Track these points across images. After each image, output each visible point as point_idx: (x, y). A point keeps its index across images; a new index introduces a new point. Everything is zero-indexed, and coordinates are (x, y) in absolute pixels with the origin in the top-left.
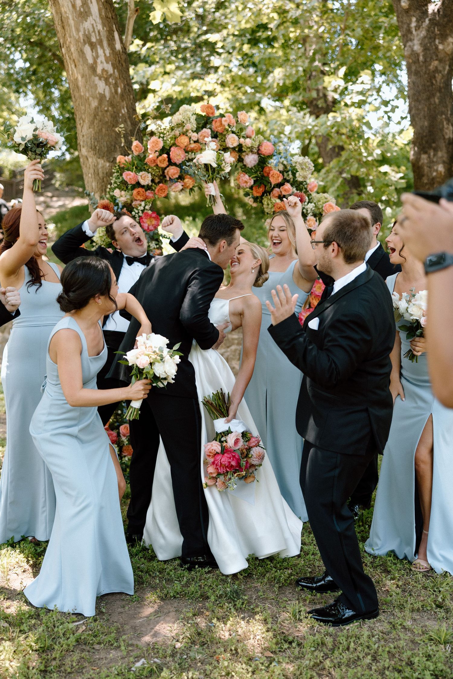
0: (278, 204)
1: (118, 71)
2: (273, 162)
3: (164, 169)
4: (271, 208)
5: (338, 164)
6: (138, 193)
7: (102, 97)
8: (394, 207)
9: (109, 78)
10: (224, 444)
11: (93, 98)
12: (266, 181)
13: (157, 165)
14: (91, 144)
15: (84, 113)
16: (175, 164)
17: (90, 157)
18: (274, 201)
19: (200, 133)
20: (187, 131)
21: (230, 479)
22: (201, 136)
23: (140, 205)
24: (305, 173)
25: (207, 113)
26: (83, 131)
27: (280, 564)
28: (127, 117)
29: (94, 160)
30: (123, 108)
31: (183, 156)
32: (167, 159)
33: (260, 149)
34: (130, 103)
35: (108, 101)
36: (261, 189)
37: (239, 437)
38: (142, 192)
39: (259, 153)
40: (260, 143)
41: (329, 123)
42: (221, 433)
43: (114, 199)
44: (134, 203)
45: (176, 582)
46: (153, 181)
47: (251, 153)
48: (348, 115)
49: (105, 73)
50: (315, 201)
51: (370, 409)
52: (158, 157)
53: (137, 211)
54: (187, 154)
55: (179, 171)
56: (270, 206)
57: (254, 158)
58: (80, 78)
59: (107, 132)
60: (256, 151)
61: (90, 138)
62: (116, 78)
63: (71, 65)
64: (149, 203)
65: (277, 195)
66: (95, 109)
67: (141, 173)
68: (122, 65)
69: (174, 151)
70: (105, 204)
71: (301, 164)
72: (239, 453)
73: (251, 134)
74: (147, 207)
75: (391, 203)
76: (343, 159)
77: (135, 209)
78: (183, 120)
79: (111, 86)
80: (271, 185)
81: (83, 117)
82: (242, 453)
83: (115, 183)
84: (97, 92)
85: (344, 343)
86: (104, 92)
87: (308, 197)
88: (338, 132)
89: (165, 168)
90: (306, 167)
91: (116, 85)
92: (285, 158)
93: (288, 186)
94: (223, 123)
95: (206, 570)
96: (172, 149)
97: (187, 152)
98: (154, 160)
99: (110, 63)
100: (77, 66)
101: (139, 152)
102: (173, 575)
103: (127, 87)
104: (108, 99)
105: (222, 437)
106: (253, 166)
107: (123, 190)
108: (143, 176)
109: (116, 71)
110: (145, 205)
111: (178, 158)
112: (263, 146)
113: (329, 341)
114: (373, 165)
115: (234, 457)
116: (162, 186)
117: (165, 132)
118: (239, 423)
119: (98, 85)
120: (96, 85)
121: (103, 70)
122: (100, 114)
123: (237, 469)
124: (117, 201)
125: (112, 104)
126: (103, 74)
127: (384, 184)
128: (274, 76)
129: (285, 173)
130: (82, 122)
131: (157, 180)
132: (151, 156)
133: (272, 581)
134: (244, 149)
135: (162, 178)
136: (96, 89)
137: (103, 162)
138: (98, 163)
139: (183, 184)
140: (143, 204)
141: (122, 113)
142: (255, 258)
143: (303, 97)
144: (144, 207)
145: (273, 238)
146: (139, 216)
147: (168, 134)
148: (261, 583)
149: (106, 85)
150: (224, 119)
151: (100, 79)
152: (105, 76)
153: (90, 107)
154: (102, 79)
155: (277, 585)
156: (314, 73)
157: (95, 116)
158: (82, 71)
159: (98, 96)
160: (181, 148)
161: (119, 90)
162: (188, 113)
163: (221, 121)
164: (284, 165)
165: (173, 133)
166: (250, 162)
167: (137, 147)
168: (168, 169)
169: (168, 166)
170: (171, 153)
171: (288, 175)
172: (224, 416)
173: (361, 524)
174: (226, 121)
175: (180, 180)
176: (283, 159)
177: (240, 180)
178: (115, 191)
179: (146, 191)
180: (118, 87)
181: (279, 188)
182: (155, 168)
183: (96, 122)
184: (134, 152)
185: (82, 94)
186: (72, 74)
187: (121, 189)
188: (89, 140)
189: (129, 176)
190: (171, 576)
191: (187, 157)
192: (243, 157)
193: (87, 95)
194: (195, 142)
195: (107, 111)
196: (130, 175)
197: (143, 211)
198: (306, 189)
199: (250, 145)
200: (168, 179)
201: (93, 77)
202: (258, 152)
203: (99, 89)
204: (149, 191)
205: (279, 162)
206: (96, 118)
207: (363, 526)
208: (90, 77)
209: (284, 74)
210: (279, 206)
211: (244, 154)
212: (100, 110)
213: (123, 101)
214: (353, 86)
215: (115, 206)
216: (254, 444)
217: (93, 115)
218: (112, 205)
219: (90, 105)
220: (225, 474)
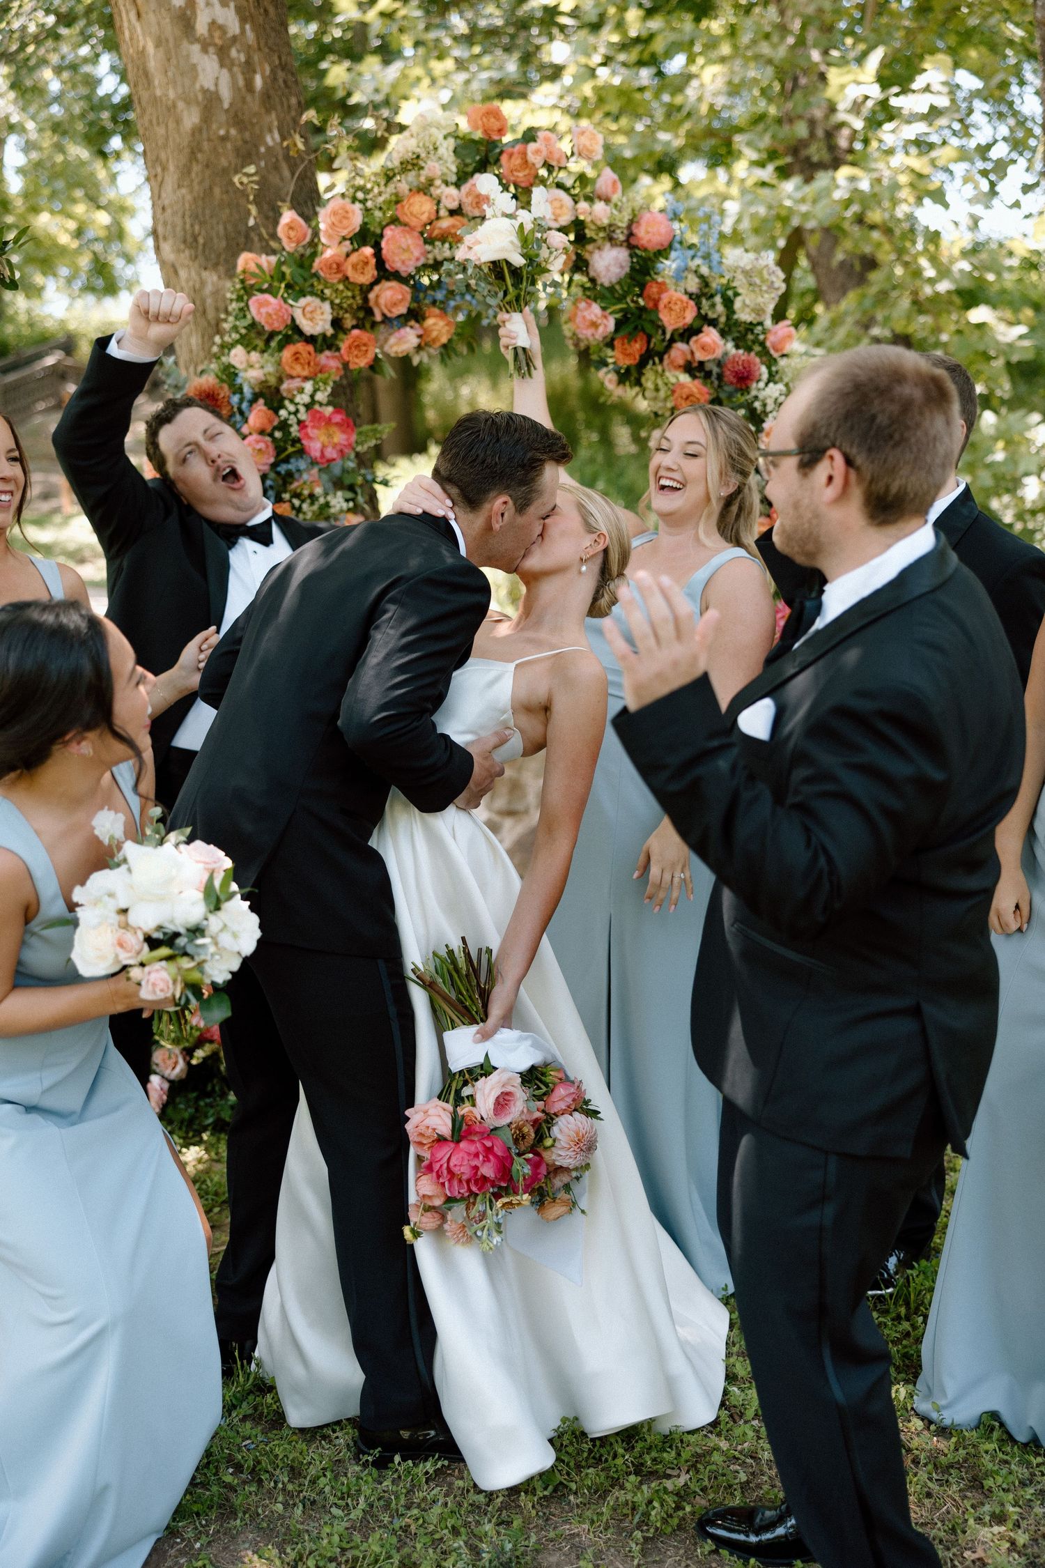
0: (682, 386)
1: (253, 29)
2: (669, 266)
3: (366, 290)
4: (665, 399)
5: (860, 303)
6: (296, 357)
7: (210, 101)
8: (1004, 411)
9: (229, 48)
10: (464, 1110)
11: (188, 103)
12: (652, 322)
13: (347, 278)
14: (184, 229)
15: (165, 146)
16: (396, 276)
17: (183, 265)
18: (673, 380)
19: (465, 188)
20: (430, 182)
21: (483, 1216)
22: (468, 194)
23: (301, 391)
24: (760, 300)
25: (485, 132)
26: (164, 195)
27: (654, 1454)
28: (280, 158)
29: (193, 273)
30: (270, 131)
31: (417, 253)
32: (373, 261)
33: (635, 231)
34: (288, 118)
35: (227, 111)
36: (637, 346)
37: (509, 1089)
38: (305, 355)
39: (630, 243)
40: (634, 216)
41: (838, 195)
42: (461, 1072)
43: (230, 374)
44: (284, 387)
45: (334, 1511)
46: (336, 323)
47: (608, 245)
48: (887, 173)
49: (217, 34)
50: (786, 380)
51: (928, 1009)
52: (348, 255)
53: (292, 408)
54: (428, 247)
55: (409, 297)
56: (662, 394)
57: (616, 259)
58: (151, 49)
59: (225, 197)
60: (622, 238)
61: (180, 214)
62: (249, 47)
63: (127, 13)
64: (325, 383)
65: (681, 362)
66: (193, 134)
67: (303, 301)
68: (266, 11)
69: (393, 237)
70: (205, 387)
71: (746, 273)
72: (507, 1137)
73: (610, 190)
74: (320, 396)
75: (995, 402)
76: (873, 290)
77: (287, 403)
78: (418, 150)
79: (236, 69)
80: (664, 333)
81: (163, 156)
82: (519, 1138)
83: (235, 328)
84: (198, 86)
85: (856, 784)
86: (216, 85)
87: (769, 368)
88: (860, 220)
89: (371, 286)
90: (763, 281)
91: (249, 69)
92: (707, 257)
93: (711, 335)
94: (531, 158)
95: (429, 1466)
96: (388, 232)
97: (429, 241)
98: (339, 265)
99: (232, 5)
100: (144, 15)
101: (298, 242)
102: (327, 1489)
103: (281, 75)
104: (226, 105)
105: (465, 1083)
106: (614, 280)
107: (255, 348)
108: (308, 309)
109: (248, 27)
110: (315, 391)
111: (405, 256)
112: (643, 222)
113: (808, 780)
114: (951, 303)
115: (489, 1150)
116: (358, 337)
117: (369, 186)
118: (520, 1039)
119: (199, 69)
120: (194, 68)
121: (213, 24)
122: (206, 146)
123: (504, 1185)
124: (239, 381)
125: (237, 119)
126: (211, 36)
127: (977, 353)
128: (702, 85)
129: (704, 301)
130: (159, 170)
131: (349, 321)
132: (329, 253)
133: (626, 1515)
134: (589, 233)
135: (361, 315)
136: (195, 78)
137: (215, 278)
138: (203, 283)
139: (420, 332)
140: (309, 386)
141: (266, 144)
142: (590, 528)
143: (773, 137)
144: (312, 396)
145: (662, 473)
146: (300, 422)
147: (376, 190)
148: (592, 1522)
149: (222, 65)
150: (532, 147)
151: (205, 50)
152: (218, 42)
153: (178, 131)
154: (211, 50)
155: (638, 1534)
156: (803, 81)
157: (193, 153)
158: (155, 29)
159: (200, 97)
160: (412, 229)
161: (258, 81)
162: (434, 131)
163: (524, 154)
164: (702, 277)
165: (391, 188)
166: (607, 269)
167: (291, 228)
168: (377, 288)
169: (376, 282)
170: (383, 244)
171: (713, 306)
172: (473, 1021)
173: (903, 1311)
174: (537, 152)
175: (412, 323)
176: (698, 261)
177: (578, 320)
178: (233, 352)
179: (319, 351)
180: (255, 72)
181: (688, 343)
182: (341, 287)
183: (196, 168)
184: (285, 242)
185: (158, 93)
186: (131, 39)
187: (249, 346)
188: (179, 221)
189: (265, 308)
190: (321, 1492)
191: (430, 256)
192: (587, 256)
193: (172, 94)
194: (452, 213)
195: (224, 139)
196: (267, 303)
197: (308, 407)
198: (762, 344)
199: (606, 222)
200: (378, 318)
201: (185, 44)
202: (627, 240)
203: (201, 77)
204: (327, 353)
205: (687, 269)
206: (197, 161)
207: (908, 1319)
208: (177, 46)
209: (727, 79)
210: (685, 392)
211: (590, 247)
212: (205, 135)
213: (268, 111)
214: (902, 97)
215: (234, 393)
216: (562, 1105)
217: (187, 150)
218: (225, 390)
219: (178, 122)
220: (469, 1199)
